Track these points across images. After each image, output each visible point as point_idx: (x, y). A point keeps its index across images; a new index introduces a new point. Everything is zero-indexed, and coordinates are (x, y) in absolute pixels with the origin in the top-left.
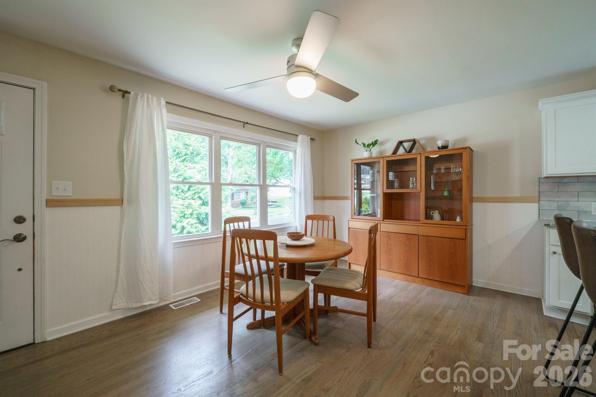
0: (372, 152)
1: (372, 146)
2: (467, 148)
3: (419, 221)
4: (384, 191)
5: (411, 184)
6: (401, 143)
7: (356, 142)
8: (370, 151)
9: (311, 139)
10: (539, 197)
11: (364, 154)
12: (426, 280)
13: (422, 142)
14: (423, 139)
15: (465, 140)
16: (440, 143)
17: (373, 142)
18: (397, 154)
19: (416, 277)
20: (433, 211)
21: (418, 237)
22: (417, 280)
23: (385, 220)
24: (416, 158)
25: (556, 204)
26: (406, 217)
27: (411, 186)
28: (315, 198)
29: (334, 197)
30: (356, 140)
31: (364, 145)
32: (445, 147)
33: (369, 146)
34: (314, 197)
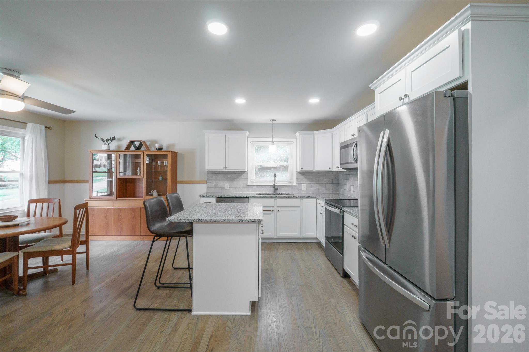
0: (110, 146)
1: (110, 141)
2: (170, 152)
3: (142, 197)
4: (117, 176)
5: (138, 172)
6: (132, 143)
7: (95, 136)
8: (108, 145)
9: (46, 127)
10: (207, 181)
11: (103, 147)
12: (145, 237)
13: (148, 144)
14: (149, 141)
15: (173, 145)
16: (157, 146)
17: (111, 138)
18: (130, 150)
19: (139, 236)
20: (153, 190)
21: (140, 208)
22: (139, 237)
23: (118, 198)
24: (140, 155)
25: (213, 184)
26: (137, 195)
27: (138, 173)
28: (50, 182)
29: (75, 180)
30: (95, 135)
31: (102, 140)
32: (160, 149)
33: (107, 140)
34: (48, 181)
